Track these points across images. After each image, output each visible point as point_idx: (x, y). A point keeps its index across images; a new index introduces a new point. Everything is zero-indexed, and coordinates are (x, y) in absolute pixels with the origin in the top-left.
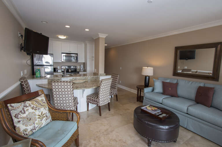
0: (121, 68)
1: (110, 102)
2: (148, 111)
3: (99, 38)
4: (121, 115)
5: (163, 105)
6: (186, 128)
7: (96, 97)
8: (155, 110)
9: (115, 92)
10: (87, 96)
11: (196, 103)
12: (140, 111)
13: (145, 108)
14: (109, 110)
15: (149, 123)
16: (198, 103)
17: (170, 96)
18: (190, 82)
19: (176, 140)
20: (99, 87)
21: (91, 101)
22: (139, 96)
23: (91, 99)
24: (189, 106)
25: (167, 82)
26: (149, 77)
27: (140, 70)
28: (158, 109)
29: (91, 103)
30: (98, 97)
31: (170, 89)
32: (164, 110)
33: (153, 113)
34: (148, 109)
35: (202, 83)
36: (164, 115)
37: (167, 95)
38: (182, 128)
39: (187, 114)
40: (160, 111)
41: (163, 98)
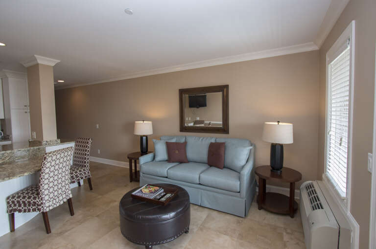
0: (98, 126)
1: (71, 196)
2: (144, 196)
3: (37, 65)
4: (98, 216)
5: (169, 178)
6: (200, 206)
7: (33, 194)
8: (156, 191)
9: (86, 172)
10: (8, 198)
11: (209, 166)
12: (131, 199)
13: (138, 192)
14: (72, 214)
15: (144, 217)
16: (211, 166)
17: (178, 163)
18: (200, 138)
19: (188, 229)
20: (40, 170)
21: (20, 206)
22: (133, 171)
23: (18, 202)
24: (201, 173)
25: (172, 143)
26: (147, 137)
27: (131, 126)
28: (160, 187)
29: (20, 211)
30: (38, 194)
31: (177, 152)
32: (168, 188)
33: (152, 197)
34: (145, 192)
35: (213, 138)
36: (169, 195)
37: (173, 162)
38: (196, 207)
39: (200, 184)
40: (163, 190)
41: (169, 167)
